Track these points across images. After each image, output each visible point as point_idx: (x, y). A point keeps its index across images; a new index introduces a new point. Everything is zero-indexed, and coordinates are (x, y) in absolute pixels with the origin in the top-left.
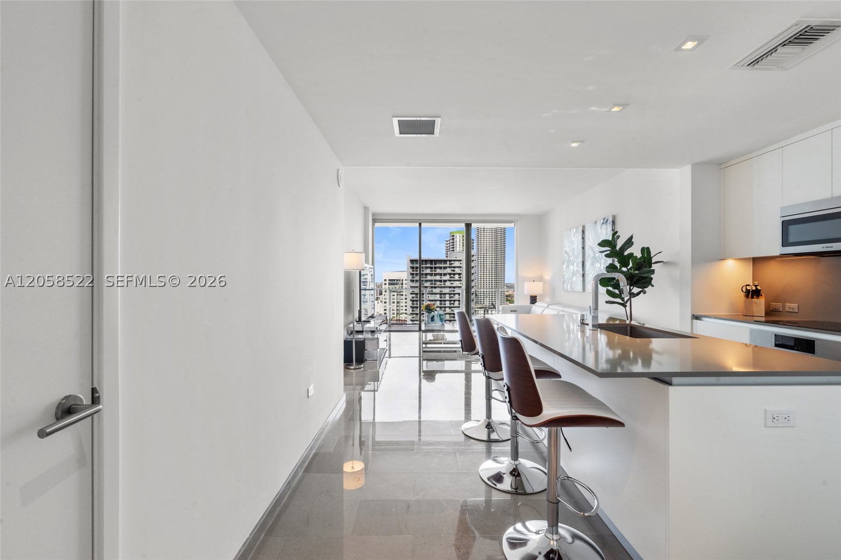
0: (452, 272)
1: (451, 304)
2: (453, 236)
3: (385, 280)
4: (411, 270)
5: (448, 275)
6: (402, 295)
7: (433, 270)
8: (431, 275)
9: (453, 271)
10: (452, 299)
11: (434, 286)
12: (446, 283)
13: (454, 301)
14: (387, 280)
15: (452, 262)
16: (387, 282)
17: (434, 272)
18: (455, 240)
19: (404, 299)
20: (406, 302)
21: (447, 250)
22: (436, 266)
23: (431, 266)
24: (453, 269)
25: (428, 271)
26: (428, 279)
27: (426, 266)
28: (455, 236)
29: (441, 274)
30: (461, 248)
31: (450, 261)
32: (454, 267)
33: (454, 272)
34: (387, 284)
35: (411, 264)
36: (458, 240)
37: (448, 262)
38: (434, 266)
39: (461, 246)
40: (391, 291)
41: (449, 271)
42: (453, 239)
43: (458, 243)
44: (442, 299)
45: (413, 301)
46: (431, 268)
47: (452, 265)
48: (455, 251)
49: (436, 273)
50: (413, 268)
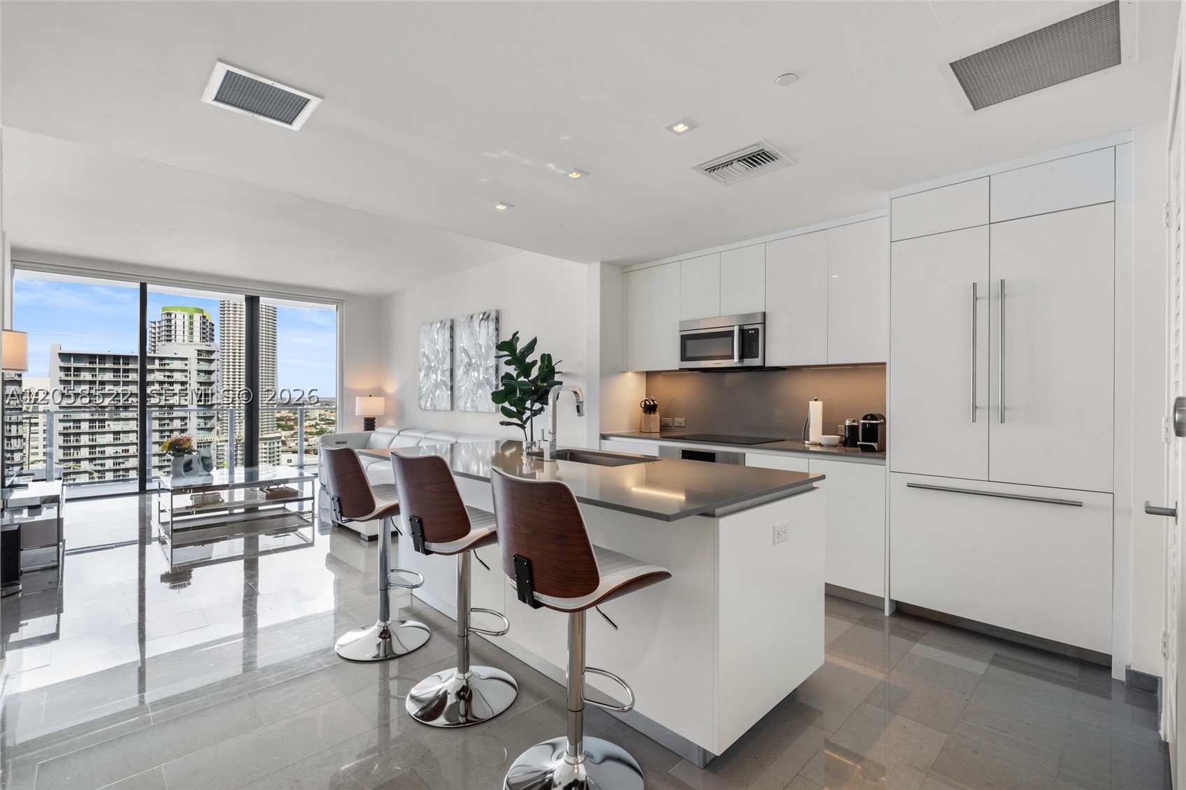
0: (166, 379)
1: (162, 437)
2: (169, 314)
4: (62, 375)
6: (36, 424)
7: (121, 374)
8: (116, 383)
9: (169, 377)
10: (166, 428)
15: (167, 362)
17: (122, 379)
18: (173, 322)
21: (154, 339)
22: (127, 367)
23: (116, 367)
24: (168, 374)
25: (109, 376)
27: (102, 366)
28: (173, 316)
30: (186, 338)
31: (161, 359)
32: (172, 371)
33: (170, 380)
35: (62, 361)
36: (180, 323)
37: (157, 362)
38: (122, 367)
39: (186, 333)
41: (159, 376)
42: (169, 321)
43: (180, 328)
45: (65, 435)
46: (116, 371)
47: (167, 367)
48: (173, 341)
49: (127, 379)
50: (67, 369)
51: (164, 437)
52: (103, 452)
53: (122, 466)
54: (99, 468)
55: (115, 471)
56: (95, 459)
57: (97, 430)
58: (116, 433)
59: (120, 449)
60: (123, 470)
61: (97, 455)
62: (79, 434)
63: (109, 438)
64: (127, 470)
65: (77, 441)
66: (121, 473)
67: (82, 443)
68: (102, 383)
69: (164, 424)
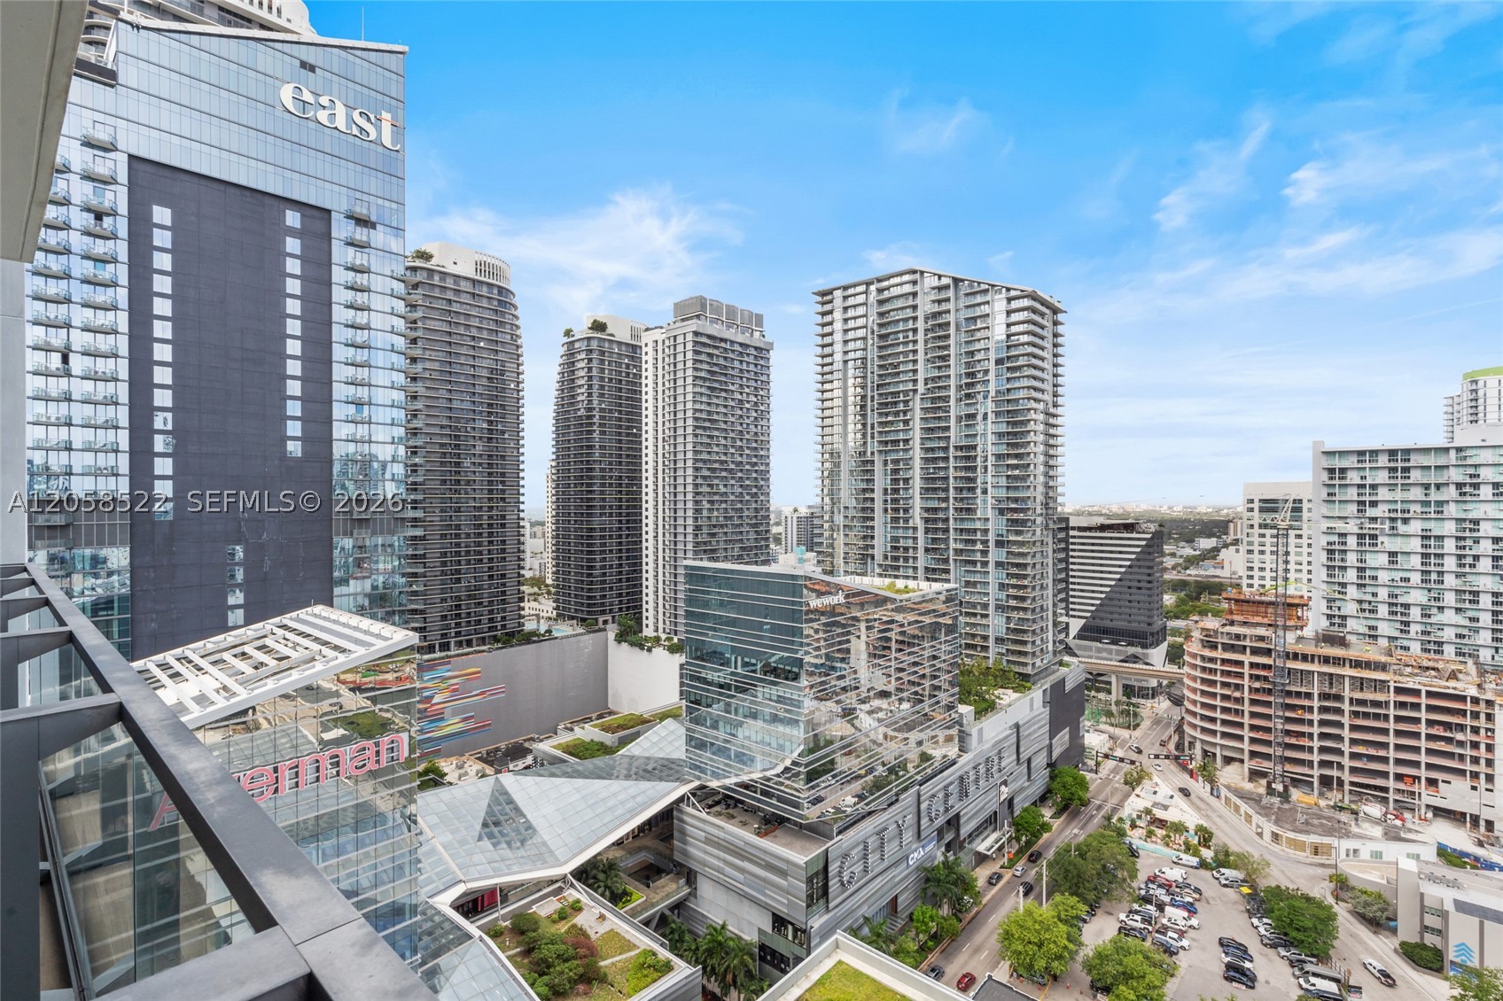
0: (1468, 480)
1: (1461, 565)
2: (1476, 382)
3: (1251, 501)
4: (1325, 478)
5: (1452, 488)
7: (1399, 474)
8: (1392, 487)
9: (1473, 476)
11: (1399, 515)
12: (1445, 508)
13: (1476, 558)
14: (1256, 501)
15: (1468, 453)
16: (1256, 506)
17: (1400, 481)
18: (1481, 393)
19: (1305, 546)
20: (1309, 554)
21: (1453, 421)
22: (1407, 465)
23: (1392, 465)
24: (1472, 471)
25: (1382, 478)
26: (1379, 498)
27: (1374, 465)
28: (1481, 384)
29: (1427, 487)
31: (1459, 450)
32: (1476, 466)
33: (1475, 481)
34: (1256, 510)
35: (1325, 460)
36: (1493, 394)
37: (1453, 453)
38: (1400, 464)
40: (1263, 526)
41: (1456, 475)
42: (1475, 392)
43: (1492, 402)
44: (1432, 551)
45: (1330, 552)
46: (1393, 470)
47: (1469, 462)
48: (1481, 422)
49: (1407, 481)
50: (1331, 471)
51: (1464, 565)
52: (1375, 578)
53: (1401, 600)
54: (1369, 598)
55: (1390, 604)
56: (1365, 585)
57: (1367, 548)
58: (1393, 554)
59: (1398, 575)
60: (1402, 605)
61: (1367, 581)
62: (1345, 552)
63: (1383, 560)
64: (1407, 606)
65: (1342, 560)
66: (1399, 609)
67: (1348, 564)
68: (1374, 487)
69: (1464, 547)
